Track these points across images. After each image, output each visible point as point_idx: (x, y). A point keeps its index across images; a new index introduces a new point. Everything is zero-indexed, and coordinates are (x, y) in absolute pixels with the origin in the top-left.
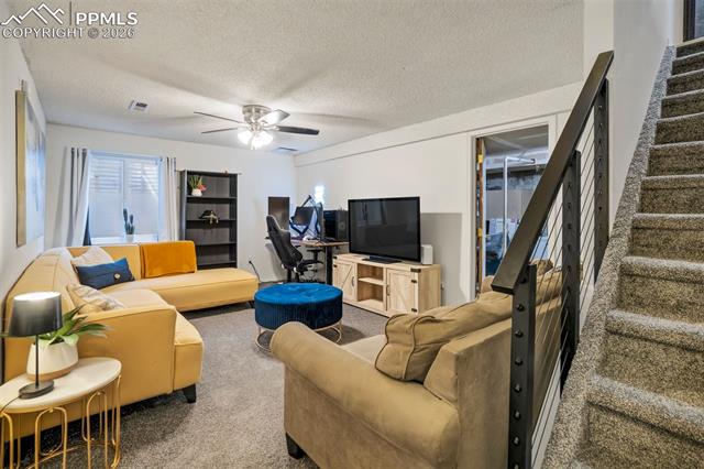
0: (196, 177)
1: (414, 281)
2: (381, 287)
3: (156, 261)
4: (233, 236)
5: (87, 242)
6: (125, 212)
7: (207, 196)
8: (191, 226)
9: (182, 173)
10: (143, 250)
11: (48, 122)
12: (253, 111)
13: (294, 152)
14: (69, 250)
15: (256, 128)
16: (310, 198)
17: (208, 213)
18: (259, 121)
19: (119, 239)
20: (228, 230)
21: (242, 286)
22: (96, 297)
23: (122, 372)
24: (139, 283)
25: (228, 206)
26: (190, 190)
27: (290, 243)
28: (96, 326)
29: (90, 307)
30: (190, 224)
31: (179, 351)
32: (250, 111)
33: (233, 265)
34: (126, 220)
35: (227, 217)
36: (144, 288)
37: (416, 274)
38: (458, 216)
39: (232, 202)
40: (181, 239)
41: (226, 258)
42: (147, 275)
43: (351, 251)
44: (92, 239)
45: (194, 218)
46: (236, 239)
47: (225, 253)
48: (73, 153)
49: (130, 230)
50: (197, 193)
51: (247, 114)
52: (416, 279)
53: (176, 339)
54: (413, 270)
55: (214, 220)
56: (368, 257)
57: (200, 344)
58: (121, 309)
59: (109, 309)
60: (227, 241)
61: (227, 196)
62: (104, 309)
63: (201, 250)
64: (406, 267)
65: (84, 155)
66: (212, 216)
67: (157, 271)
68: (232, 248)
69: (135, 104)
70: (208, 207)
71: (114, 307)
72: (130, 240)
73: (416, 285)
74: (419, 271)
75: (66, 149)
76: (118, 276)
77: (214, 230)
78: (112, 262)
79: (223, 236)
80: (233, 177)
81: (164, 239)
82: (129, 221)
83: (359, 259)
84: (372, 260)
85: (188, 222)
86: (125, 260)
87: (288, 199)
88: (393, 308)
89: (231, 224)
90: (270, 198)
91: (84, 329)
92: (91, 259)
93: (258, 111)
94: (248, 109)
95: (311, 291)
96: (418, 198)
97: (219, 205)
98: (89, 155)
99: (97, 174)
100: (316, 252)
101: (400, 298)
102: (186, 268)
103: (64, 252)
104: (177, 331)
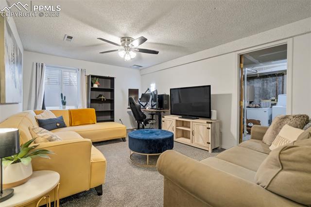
0: (95, 78)
1: (208, 128)
2: (189, 131)
3: (76, 118)
4: (113, 107)
5: (44, 108)
6: (62, 95)
7: (100, 88)
8: (93, 102)
9: (88, 76)
10: (70, 112)
11: (25, 50)
12: (126, 40)
13: (141, 68)
14: (35, 111)
15: (127, 49)
16: (148, 89)
17: (100, 95)
18: (130, 45)
19: (59, 107)
20: (110, 104)
21: (119, 131)
22: (45, 134)
23: (60, 181)
24: (68, 128)
25: (110, 93)
26: (92, 85)
27: (140, 111)
28: (44, 151)
29: (42, 139)
30: (93, 101)
31: (93, 166)
32: (125, 40)
33: (113, 121)
34: (62, 98)
35: (109, 98)
36: (71, 130)
37: (210, 125)
38: (230, 95)
39: (112, 91)
40: (88, 107)
41: (109, 117)
42: (73, 124)
43: (171, 114)
44: (46, 107)
45: (94, 98)
46: (114, 109)
47: (108, 115)
48: (37, 65)
49: (64, 103)
50: (96, 86)
51: (123, 42)
52: (210, 127)
53: (91, 159)
54: (208, 123)
55: (104, 99)
56: (181, 116)
57: (104, 162)
58: (59, 141)
59: (53, 140)
60: (110, 110)
61: (110, 88)
62: (50, 141)
63: (98, 113)
64: (204, 121)
65: (42, 66)
66: (103, 97)
67: (78, 123)
68: (112, 113)
69: (66, 37)
70: (101, 93)
71: (55, 140)
72: (64, 108)
73: (210, 130)
74: (211, 123)
75: (33, 63)
76: (58, 125)
77: (104, 104)
78: (56, 117)
79: (108, 107)
80: (112, 79)
81: (80, 107)
82: (63, 99)
83: (177, 118)
84: (183, 118)
85: (91, 100)
86: (62, 116)
87: (138, 90)
88: (196, 142)
89: (112, 101)
90: (129, 89)
91: (36, 153)
92: (45, 116)
93: (129, 40)
94: (123, 39)
95: (158, 133)
96: (210, 86)
97: (106, 92)
98: (45, 67)
99: (49, 77)
100: (152, 115)
101: (200, 137)
102: (91, 121)
103: (32, 112)
104: (92, 153)
